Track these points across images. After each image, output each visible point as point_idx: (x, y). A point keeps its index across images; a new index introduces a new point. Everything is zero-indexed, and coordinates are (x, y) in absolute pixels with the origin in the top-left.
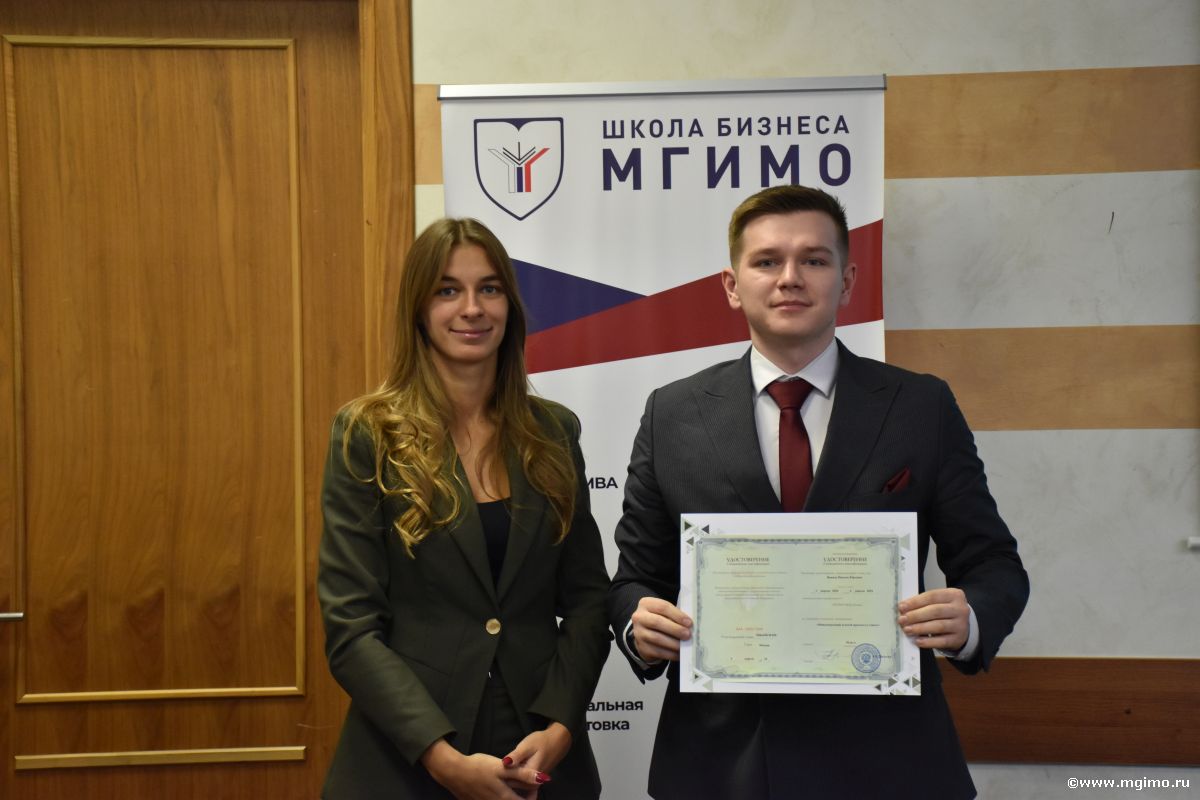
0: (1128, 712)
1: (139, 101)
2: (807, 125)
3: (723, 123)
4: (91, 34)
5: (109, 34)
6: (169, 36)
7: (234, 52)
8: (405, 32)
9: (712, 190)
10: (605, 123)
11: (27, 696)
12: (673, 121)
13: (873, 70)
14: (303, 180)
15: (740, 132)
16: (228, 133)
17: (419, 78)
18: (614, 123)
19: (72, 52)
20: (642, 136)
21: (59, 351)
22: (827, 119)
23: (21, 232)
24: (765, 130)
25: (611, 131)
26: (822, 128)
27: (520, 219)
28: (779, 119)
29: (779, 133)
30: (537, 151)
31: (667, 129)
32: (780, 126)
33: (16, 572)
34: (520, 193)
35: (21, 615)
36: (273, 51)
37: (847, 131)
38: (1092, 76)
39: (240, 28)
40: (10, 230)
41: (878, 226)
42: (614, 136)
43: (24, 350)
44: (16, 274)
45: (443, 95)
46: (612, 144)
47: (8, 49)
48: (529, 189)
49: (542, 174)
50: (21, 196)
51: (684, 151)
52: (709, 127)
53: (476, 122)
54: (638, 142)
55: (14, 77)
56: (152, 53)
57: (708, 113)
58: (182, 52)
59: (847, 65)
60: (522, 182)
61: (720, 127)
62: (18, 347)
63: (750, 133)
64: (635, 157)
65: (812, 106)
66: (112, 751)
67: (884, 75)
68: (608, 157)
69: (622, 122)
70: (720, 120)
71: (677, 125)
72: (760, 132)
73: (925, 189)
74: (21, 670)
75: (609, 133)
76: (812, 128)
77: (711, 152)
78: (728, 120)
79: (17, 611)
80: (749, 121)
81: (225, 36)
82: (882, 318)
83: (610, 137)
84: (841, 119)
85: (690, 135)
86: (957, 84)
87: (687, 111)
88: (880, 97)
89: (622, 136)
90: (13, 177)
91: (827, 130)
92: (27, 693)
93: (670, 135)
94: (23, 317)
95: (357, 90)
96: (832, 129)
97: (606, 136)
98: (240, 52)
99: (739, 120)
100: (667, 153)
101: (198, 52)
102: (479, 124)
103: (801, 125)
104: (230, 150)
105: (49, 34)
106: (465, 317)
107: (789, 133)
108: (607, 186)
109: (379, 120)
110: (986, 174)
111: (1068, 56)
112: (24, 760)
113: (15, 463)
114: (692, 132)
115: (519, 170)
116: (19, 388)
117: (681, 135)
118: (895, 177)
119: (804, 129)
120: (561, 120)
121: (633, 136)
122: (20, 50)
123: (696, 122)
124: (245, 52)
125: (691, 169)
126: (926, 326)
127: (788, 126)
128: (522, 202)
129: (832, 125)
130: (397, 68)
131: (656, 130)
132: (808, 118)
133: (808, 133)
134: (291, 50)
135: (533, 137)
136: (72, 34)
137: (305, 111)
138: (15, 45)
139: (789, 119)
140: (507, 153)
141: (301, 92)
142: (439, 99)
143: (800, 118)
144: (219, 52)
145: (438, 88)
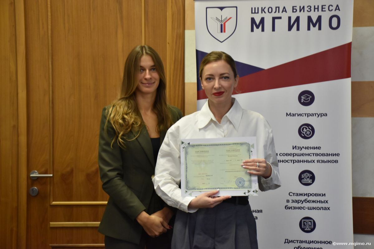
2: (325, 8)
9: (289, 32)
10: (252, 8)
12: (276, 7)
14: (146, 28)
15: (300, 11)
16: (121, 12)
18: (255, 8)
20: (265, 13)
21: (64, 87)
22: (332, 6)
23: (52, 46)
24: (309, 10)
25: (254, 11)
26: (330, 9)
27: (222, 42)
28: (315, 6)
29: (315, 11)
30: (228, 18)
31: (274, 10)
32: (315, 8)
33: (50, 161)
34: (222, 33)
35: (52, 175)
37: (339, 10)
40: (48, 45)
41: (350, 44)
42: (255, 13)
43: (52, 86)
44: (50, 60)
46: (254, 16)
48: (225, 32)
49: (229, 27)
50: (52, 34)
51: (280, 18)
52: (289, 9)
54: (263, 15)
57: (289, 4)
60: (223, 29)
61: (293, 9)
62: (51, 85)
63: (304, 11)
64: (262, 20)
65: (327, 1)
66: (81, 222)
68: (253, 20)
69: (258, 8)
70: (293, 7)
71: (277, 9)
72: (308, 11)
73: (366, 30)
74: (51, 194)
75: (253, 12)
76: (327, 9)
77: (290, 18)
78: (296, 7)
79: (50, 174)
80: (304, 7)
82: (350, 77)
83: (253, 13)
84: (337, 6)
85: (282, 12)
87: (281, 4)
89: (258, 13)
90: (50, 27)
91: (332, 10)
92: (54, 201)
93: (275, 12)
94: (52, 75)
96: (334, 9)
97: (252, 13)
99: (300, 7)
100: (274, 19)
102: (208, 9)
103: (322, 8)
107: (318, 11)
108: (252, 30)
109: (173, 8)
112: (53, 224)
113: (50, 124)
114: (283, 11)
115: (222, 25)
116: (51, 99)
117: (279, 12)
118: (357, 26)
119: (323, 10)
121: (262, 13)
123: (284, 8)
125: (282, 24)
126: (366, 80)
127: (318, 8)
128: (222, 36)
129: (334, 8)
131: (270, 11)
132: (325, 6)
133: (325, 11)
135: (226, 13)
139: (318, 6)
140: (217, 19)
143: (322, 6)
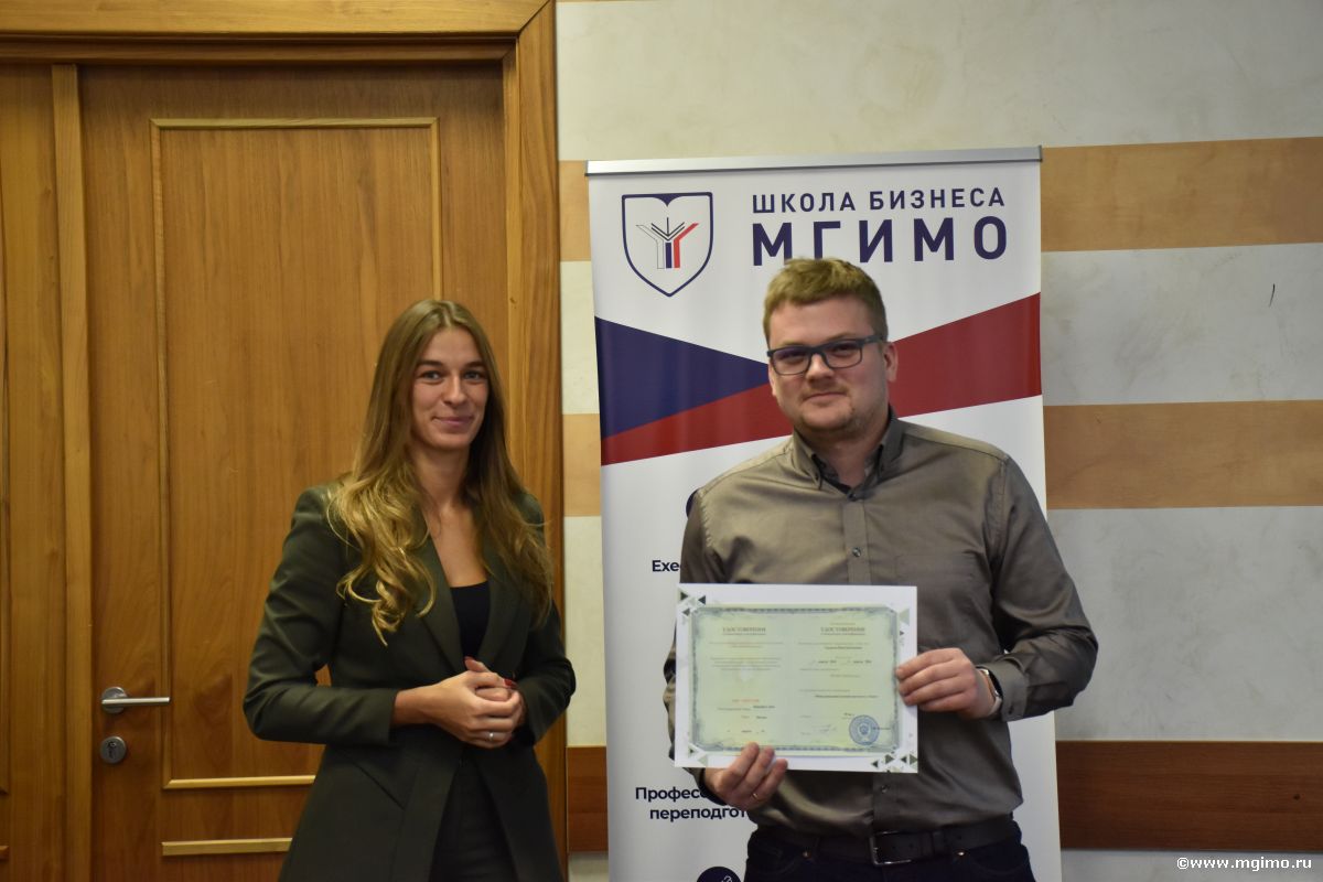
0: (1297, 798)
1: (284, 180)
2: (961, 198)
3: (876, 196)
4: (236, 116)
5: (254, 116)
6: (313, 116)
7: (377, 131)
8: (550, 109)
10: (755, 197)
11: (173, 782)
12: (824, 195)
13: (1026, 142)
14: (446, 257)
15: (893, 205)
16: (372, 214)
17: (565, 154)
18: (764, 197)
19: (218, 134)
20: (793, 210)
21: (203, 433)
22: (981, 192)
24: (918, 203)
25: (762, 206)
26: (977, 201)
27: (669, 295)
28: (933, 192)
29: (933, 206)
30: (686, 226)
31: (818, 203)
32: (933, 198)
33: (162, 657)
34: (669, 269)
35: (167, 699)
36: (417, 130)
37: (1002, 204)
38: (1252, 147)
39: (384, 107)
40: (156, 313)
41: (1035, 299)
42: (764, 211)
43: (168, 433)
44: (161, 357)
45: (591, 170)
46: (762, 219)
47: (155, 132)
48: (677, 265)
49: (691, 249)
50: (166, 279)
51: (836, 225)
52: (861, 201)
53: (624, 197)
54: (788, 217)
55: (161, 160)
56: (295, 132)
57: (859, 186)
58: (325, 132)
59: (998, 137)
60: (671, 258)
61: (872, 200)
63: (903, 207)
64: (786, 232)
65: (966, 179)
66: (257, 837)
67: (1040, 147)
68: (759, 232)
69: (772, 197)
70: (872, 194)
71: (828, 198)
72: (913, 205)
73: (1078, 261)
74: (167, 755)
75: (759, 207)
76: (966, 200)
77: (863, 226)
78: (880, 193)
79: (162, 695)
80: (902, 195)
81: (369, 116)
82: (1040, 393)
83: (760, 212)
84: (996, 191)
85: (842, 209)
86: (1111, 156)
87: (838, 184)
88: (1036, 170)
89: (772, 210)
91: (982, 203)
92: (173, 778)
93: (822, 209)
94: (168, 401)
95: (502, 167)
96: (987, 201)
97: (755, 211)
98: (384, 131)
99: (892, 193)
100: (819, 227)
101: (342, 132)
102: (627, 200)
103: (954, 198)
104: (373, 230)
105: (196, 117)
106: (448, 403)
107: (943, 205)
108: (758, 260)
109: (524, 198)
110: (1142, 246)
111: (1227, 127)
112: (170, 846)
113: (160, 546)
114: (843, 206)
115: (668, 246)
117: (832, 209)
118: (1049, 250)
119: (958, 202)
120: (710, 195)
121: (784, 210)
122: (167, 133)
123: (847, 196)
124: (388, 131)
126: (1083, 402)
127: (942, 198)
128: (672, 278)
129: (987, 197)
130: (542, 145)
131: (807, 205)
132: (962, 190)
133: (962, 205)
134: (434, 128)
135: (680, 212)
136: (218, 116)
137: (448, 189)
138: (162, 129)
139: (942, 191)
140: (655, 228)
141: (444, 170)
142: (587, 175)
143: (954, 191)
144: (363, 132)
145: (586, 163)
